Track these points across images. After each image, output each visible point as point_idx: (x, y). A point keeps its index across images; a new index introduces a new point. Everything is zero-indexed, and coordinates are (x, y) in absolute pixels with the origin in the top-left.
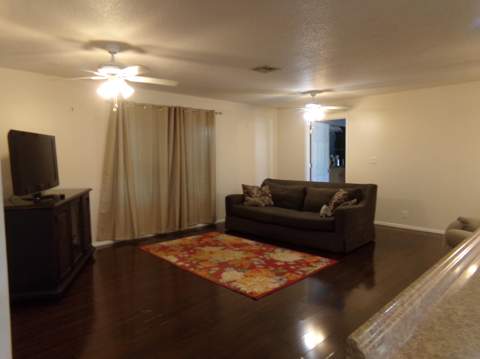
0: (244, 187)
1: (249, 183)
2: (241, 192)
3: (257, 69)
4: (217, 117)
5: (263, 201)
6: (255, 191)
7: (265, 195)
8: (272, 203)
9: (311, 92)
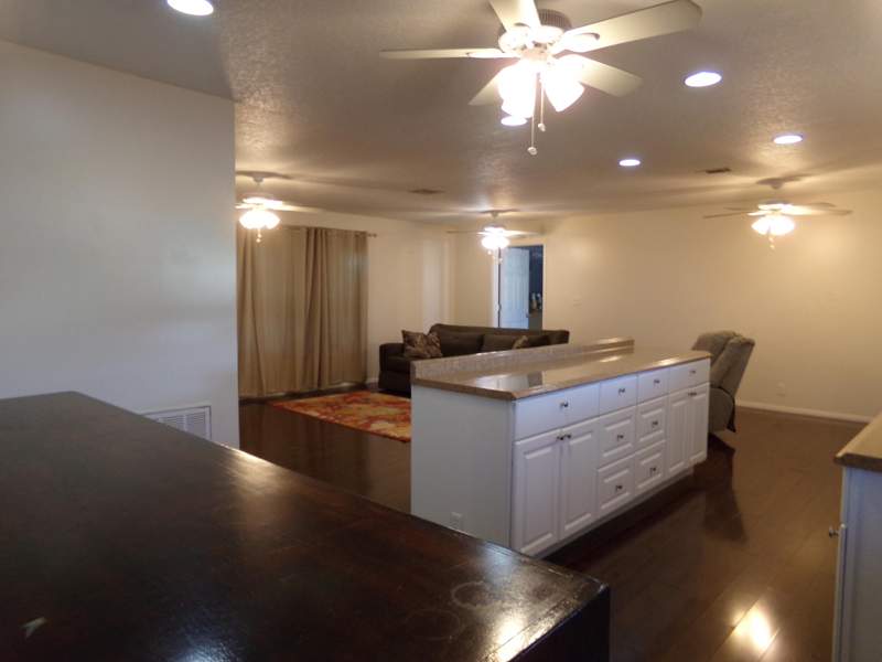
0: (405, 334)
1: (411, 329)
2: (401, 340)
3: (417, 191)
4: (370, 240)
5: (429, 352)
6: (418, 340)
7: (431, 344)
8: (441, 354)
9: (492, 212)
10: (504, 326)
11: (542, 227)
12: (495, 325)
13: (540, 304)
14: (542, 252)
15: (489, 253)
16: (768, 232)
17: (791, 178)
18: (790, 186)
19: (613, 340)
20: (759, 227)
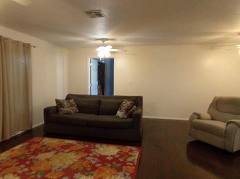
0: (57, 101)
2: (55, 104)
4: (33, 49)
7: (72, 105)
8: (78, 111)
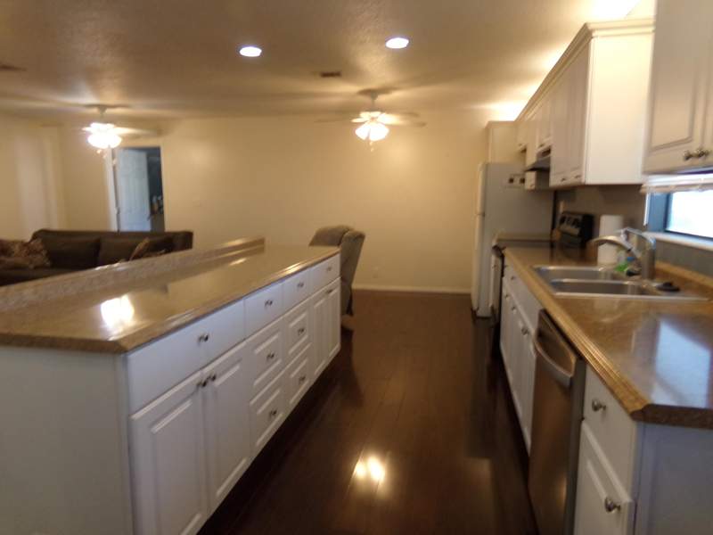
5: (32, 262)
7: (34, 252)
8: (48, 264)
9: (98, 106)
10: (125, 228)
11: (157, 126)
12: (114, 228)
13: (161, 207)
14: (159, 156)
15: (99, 152)
16: (368, 138)
17: (385, 90)
18: (382, 99)
19: (238, 242)
20: (361, 133)
